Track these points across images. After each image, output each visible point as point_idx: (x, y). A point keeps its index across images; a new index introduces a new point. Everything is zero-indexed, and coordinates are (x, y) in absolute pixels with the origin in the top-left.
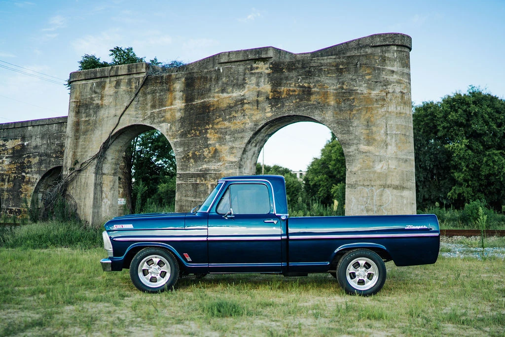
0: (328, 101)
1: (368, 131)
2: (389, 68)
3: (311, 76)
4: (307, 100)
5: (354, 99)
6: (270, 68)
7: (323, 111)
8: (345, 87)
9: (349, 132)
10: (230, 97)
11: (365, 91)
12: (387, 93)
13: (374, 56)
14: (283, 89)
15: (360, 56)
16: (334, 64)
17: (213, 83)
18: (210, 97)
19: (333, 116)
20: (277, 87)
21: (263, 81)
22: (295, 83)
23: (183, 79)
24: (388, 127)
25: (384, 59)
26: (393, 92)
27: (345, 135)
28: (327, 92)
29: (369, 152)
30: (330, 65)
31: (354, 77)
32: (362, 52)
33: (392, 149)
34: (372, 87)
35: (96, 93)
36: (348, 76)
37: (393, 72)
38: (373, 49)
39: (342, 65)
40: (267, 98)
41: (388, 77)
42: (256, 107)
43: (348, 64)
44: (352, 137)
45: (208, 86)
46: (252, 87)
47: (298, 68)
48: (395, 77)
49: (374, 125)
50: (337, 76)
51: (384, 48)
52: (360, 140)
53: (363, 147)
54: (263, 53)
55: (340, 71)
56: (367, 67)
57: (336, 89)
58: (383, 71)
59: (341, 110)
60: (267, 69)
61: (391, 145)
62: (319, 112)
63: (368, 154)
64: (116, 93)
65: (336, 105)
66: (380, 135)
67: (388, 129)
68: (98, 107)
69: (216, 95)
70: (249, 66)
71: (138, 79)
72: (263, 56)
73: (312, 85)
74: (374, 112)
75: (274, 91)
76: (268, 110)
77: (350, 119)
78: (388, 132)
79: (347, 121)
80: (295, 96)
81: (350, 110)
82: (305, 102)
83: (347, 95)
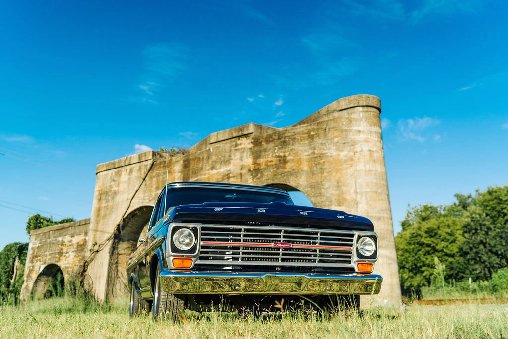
0: (301, 166)
1: (339, 192)
2: (356, 128)
3: (286, 145)
4: (282, 168)
5: (324, 162)
6: (251, 142)
7: (297, 176)
8: (316, 152)
9: (321, 195)
10: (218, 173)
12: (355, 153)
13: (341, 119)
14: (262, 160)
15: (328, 121)
16: (306, 132)
17: (205, 161)
18: (202, 175)
19: (307, 181)
20: (258, 159)
21: (245, 155)
22: (273, 154)
23: (181, 162)
24: (357, 185)
25: (351, 121)
26: (361, 151)
27: (317, 198)
28: (300, 158)
30: (303, 133)
31: (324, 142)
32: (331, 117)
33: (362, 207)
34: (341, 149)
35: (114, 181)
36: (317, 141)
37: (359, 131)
38: (340, 112)
39: (313, 131)
40: (249, 171)
41: (355, 137)
42: (240, 180)
43: (318, 129)
44: (324, 199)
45: (200, 165)
46: (236, 161)
47: (274, 139)
48: (362, 136)
49: (344, 185)
50: (309, 142)
51: (350, 110)
52: (331, 201)
54: (245, 129)
55: (311, 137)
56: (335, 130)
57: (308, 155)
58: (350, 132)
59: (313, 174)
60: (249, 144)
61: (361, 203)
62: (294, 178)
64: (129, 179)
65: (308, 170)
66: (350, 195)
67: (358, 188)
68: (115, 193)
69: (207, 172)
70: (234, 144)
71: (146, 165)
72: (245, 133)
73: (287, 154)
74: (343, 172)
75: (255, 163)
77: (321, 182)
78: (358, 191)
79: (319, 185)
80: (273, 165)
81: (321, 173)
82: (281, 170)
83: (318, 159)
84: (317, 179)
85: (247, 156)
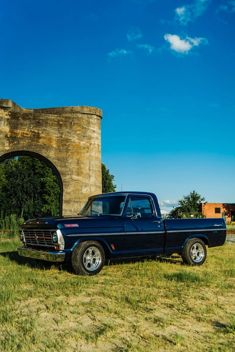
0: (52, 144)
1: (78, 167)
2: (92, 129)
3: (40, 125)
5: (69, 145)
6: (9, 115)
7: (48, 150)
8: (63, 136)
9: (65, 166)
11: (77, 141)
12: (91, 144)
13: (83, 119)
14: (19, 131)
15: (73, 118)
16: (57, 120)
19: (55, 155)
20: (14, 129)
21: (3, 123)
22: (28, 129)
24: (91, 165)
25: (89, 123)
26: (94, 144)
27: (63, 168)
28: (51, 138)
29: (79, 180)
30: (54, 120)
31: (70, 131)
32: (75, 115)
33: (93, 179)
34: (81, 139)
36: (65, 130)
37: (94, 131)
38: (82, 115)
39: (62, 122)
40: (6, 136)
41: (91, 134)
43: (66, 121)
44: (68, 170)
47: (30, 118)
48: (95, 135)
49: (82, 163)
50: (59, 129)
51: (89, 116)
52: (72, 172)
53: (75, 177)
54: (4, 103)
55: (61, 126)
56: (78, 126)
57: (57, 137)
58: (88, 130)
59: (60, 151)
60: (6, 115)
61: (92, 177)
62: (45, 151)
63: (78, 182)
65: (57, 148)
66: (85, 170)
67: (91, 167)
72: (4, 105)
73: (40, 132)
74: (82, 155)
75: (11, 132)
76: (7, 144)
77: (66, 158)
78: (91, 169)
79: (64, 159)
80: (28, 137)
81: (66, 152)
82: (35, 143)
83: (65, 142)
84: (64, 155)
85: (4, 124)
